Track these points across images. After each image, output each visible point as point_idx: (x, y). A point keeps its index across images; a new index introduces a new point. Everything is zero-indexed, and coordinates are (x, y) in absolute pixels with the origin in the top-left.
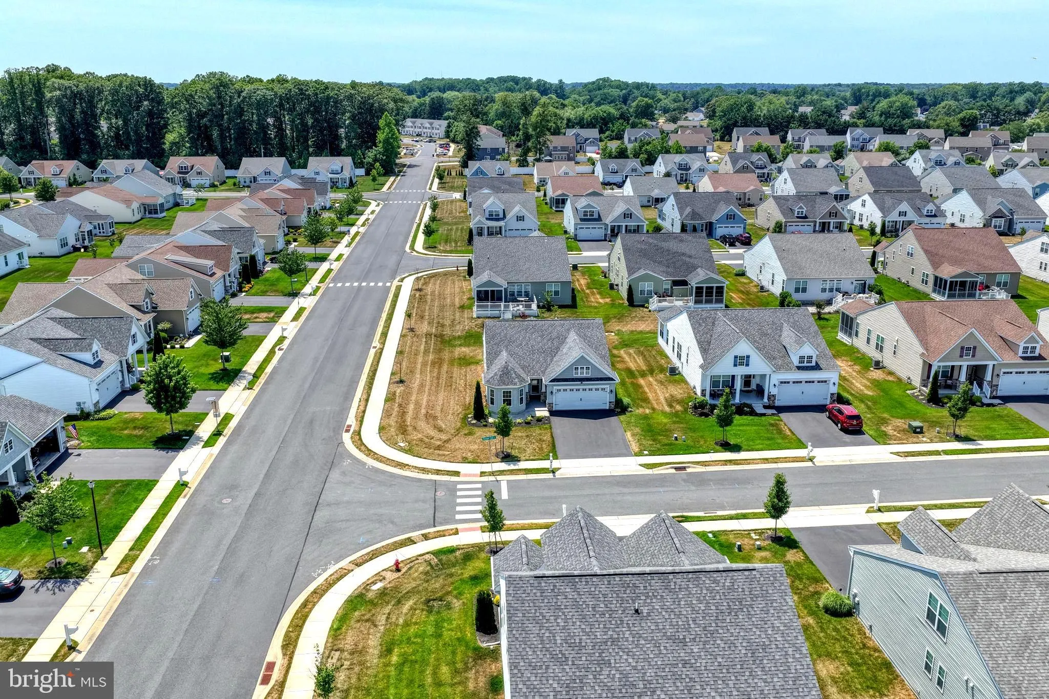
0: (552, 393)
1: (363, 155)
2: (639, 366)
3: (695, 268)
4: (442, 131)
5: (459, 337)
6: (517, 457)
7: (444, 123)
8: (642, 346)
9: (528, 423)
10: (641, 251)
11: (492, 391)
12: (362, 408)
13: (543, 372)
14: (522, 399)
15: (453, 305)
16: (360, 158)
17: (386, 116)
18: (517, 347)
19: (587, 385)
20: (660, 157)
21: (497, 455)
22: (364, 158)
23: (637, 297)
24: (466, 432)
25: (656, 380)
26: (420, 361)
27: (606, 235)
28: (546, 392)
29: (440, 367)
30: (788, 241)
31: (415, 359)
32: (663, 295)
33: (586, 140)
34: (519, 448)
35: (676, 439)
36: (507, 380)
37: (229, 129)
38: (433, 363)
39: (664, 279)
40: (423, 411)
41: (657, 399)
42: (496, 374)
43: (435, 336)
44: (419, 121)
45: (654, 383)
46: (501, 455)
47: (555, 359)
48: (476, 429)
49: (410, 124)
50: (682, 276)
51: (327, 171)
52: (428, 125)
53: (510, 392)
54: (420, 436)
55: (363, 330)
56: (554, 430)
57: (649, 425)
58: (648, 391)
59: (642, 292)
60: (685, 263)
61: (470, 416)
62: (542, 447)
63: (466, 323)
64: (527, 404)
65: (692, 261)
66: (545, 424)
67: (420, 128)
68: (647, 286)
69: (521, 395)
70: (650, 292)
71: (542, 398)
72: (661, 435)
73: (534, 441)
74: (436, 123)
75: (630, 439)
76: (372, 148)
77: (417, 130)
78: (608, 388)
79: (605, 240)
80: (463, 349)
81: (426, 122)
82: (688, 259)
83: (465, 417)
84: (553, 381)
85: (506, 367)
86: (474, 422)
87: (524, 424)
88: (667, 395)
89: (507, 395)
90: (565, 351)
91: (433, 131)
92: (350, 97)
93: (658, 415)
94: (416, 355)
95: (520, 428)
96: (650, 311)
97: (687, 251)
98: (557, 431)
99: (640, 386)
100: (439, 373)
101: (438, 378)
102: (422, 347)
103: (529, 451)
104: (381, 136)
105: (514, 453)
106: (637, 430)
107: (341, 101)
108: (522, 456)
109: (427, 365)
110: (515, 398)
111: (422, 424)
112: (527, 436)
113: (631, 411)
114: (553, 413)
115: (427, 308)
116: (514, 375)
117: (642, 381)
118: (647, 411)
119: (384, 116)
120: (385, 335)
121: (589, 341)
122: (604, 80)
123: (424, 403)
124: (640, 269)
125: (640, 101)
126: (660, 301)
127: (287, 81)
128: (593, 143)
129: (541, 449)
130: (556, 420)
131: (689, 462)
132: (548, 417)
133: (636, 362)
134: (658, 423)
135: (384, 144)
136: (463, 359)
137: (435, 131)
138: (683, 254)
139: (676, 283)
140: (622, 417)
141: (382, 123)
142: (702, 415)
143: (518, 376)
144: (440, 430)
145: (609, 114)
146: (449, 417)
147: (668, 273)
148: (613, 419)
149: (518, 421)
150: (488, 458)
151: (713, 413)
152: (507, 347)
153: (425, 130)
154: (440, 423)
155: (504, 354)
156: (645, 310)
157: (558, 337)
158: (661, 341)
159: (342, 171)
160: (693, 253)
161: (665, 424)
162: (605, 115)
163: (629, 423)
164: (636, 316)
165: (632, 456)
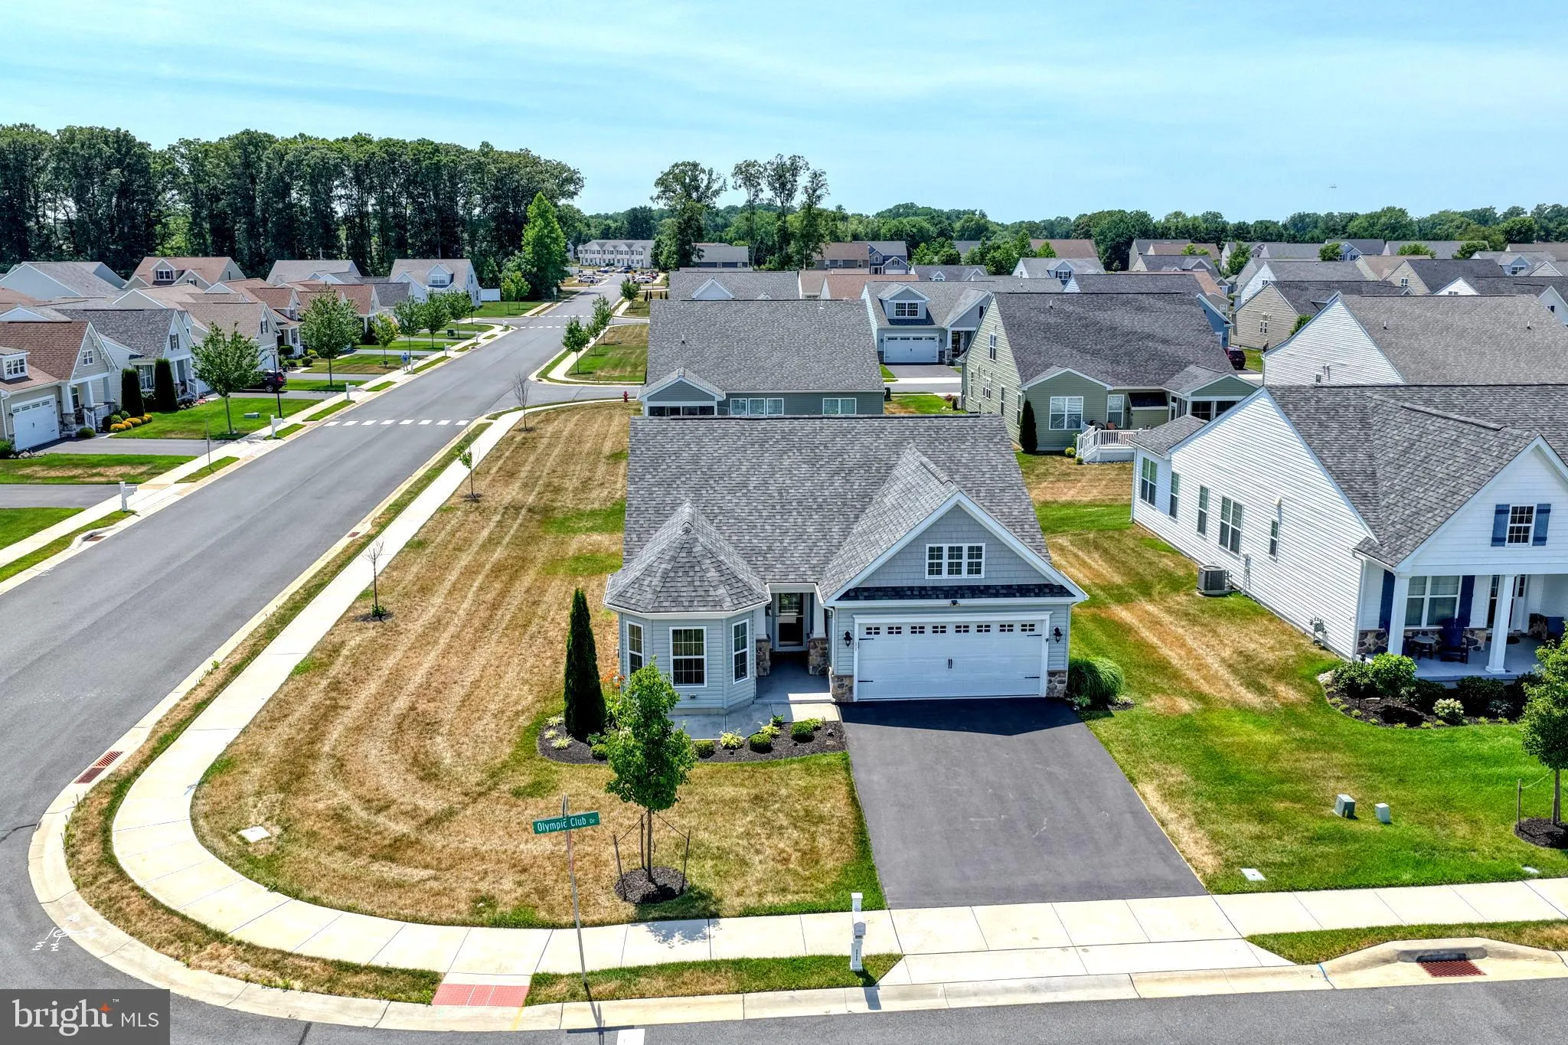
0: (848, 637)
1: (499, 265)
2: (1099, 575)
3: (1179, 365)
4: (646, 258)
5: (593, 513)
6: (704, 896)
7: (651, 243)
8: (1089, 529)
9: (762, 748)
10: (1048, 327)
11: (635, 631)
12: (201, 694)
13: (819, 570)
14: (741, 659)
15: (596, 452)
16: (493, 272)
17: (540, 200)
18: (732, 491)
19: (972, 612)
20: (1021, 261)
21: (623, 888)
22: (500, 271)
23: (1045, 431)
24: (524, 780)
25: (1169, 611)
26: (463, 563)
27: (941, 353)
28: (826, 640)
29: (512, 579)
30: (1390, 310)
31: (452, 558)
32: (1111, 424)
33: (886, 258)
34: (721, 855)
35: (1349, 811)
36: (686, 592)
37: (265, 221)
38: (497, 570)
39: (1109, 388)
40: (401, 704)
41: (1200, 667)
42: (649, 571)
43: (530, 510)
44: (610, 244)
45: (1167, 619)
46: (643, 887)
47: (857, 529)
48: (565, 769)
49: (596, 248)
50: (1151, 382)
51: (425, 283)
52: (624, 248)
53: (699, 634)
54: (344, 796)
55: (347, 499)
56: (860, 775)
57: (1212, 755)
58: (1159, 644)
59: (1057, 419)
60: (1154, 355)
61: (552, 721)
62: (813, 850)
63: (619, 486)
64: (760, 680)
65: (1171, 350)
66: (824, 749)
67: (612, 253)
68: (1068, 404)
69: (741, 643)
70: (1076, 422)
71: (814, 658)
72: (1281, 797)
73: (782, 821)
74: (638, 244)
75: (1164, 811)
76: (513, 254)
77: (608, 257)
78: (1044, 621)
79: (941, 363)
80: (596, 537)
81: (622, 245)
82: (1160, 347)
83: (539, 726)
84: (850, 595)
85: (686, 546)
86: (564, 742)
87: (746, 752)
88: (1227, 653)
89: (688, 639)
90: (889, 500)
91: (633, 257)
92: (479, 168)
93: (1228, 717)
94: (459, 549)
95: (729, 766)
96: (1080, 462)
97: (1157, 329)
98: (871, 779)
99: (1124, 629)
100: (504, 593)
101: (495, 606)
102: (485, 533)
103: (759, 867)
104: (529, 234)
105: (699, 874)
106: (1177, 775)
107: (462, 173)
108: (728, 893)
109: (477, 573)
110: (716, 655)
111: (373, 752)
112: (757, 799)
113: (1126, 705)
114: (854, 711)
115: (532, 458)
116: (712, 574)
117: (1123, 614)
118: (1185, 705)
119: (536, 199)
120: (398, 508)
121: (965, 477)
122: (906, 206)
123: (418, 677)
124: (1047, 366)
125: (966, 221)
126: (1106, 439)
127: (370, 142)
128: (896, 264)
129: (810, 856)
130: (862, 736)
131: (1472, 929)
132: (835, 725)
133: (1084, 564)
134: (1243, 747)
135: (534, 248)
136: (587, 559)
137: (636, 257)
138: (1149, 336)
139: (1137, 398)
140: (1103, 726)
141: (532, 210)
142: (1390, 717)
143: (730, 578)
144: (428, 772)
145: (920, 230)
146: (478, 727)
147: (1117, 376)
148: (1072, 733)
149: (727, 738)
150: (584, 903)
151: (1431, 712)
152: (697, 491)
153: (619, 257)
154: (441, 747)
155: (686, 510)
156: (1066, 460)
157: (865, 465)
158: (1144, 513)
159: (452, 280)
160: (1171, 333)
161: (1273, 755)
162: (914, 230)
163: (1133, 747)
164: (1046, 474)
165: (1197, 891)
